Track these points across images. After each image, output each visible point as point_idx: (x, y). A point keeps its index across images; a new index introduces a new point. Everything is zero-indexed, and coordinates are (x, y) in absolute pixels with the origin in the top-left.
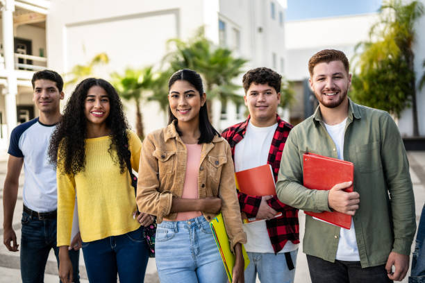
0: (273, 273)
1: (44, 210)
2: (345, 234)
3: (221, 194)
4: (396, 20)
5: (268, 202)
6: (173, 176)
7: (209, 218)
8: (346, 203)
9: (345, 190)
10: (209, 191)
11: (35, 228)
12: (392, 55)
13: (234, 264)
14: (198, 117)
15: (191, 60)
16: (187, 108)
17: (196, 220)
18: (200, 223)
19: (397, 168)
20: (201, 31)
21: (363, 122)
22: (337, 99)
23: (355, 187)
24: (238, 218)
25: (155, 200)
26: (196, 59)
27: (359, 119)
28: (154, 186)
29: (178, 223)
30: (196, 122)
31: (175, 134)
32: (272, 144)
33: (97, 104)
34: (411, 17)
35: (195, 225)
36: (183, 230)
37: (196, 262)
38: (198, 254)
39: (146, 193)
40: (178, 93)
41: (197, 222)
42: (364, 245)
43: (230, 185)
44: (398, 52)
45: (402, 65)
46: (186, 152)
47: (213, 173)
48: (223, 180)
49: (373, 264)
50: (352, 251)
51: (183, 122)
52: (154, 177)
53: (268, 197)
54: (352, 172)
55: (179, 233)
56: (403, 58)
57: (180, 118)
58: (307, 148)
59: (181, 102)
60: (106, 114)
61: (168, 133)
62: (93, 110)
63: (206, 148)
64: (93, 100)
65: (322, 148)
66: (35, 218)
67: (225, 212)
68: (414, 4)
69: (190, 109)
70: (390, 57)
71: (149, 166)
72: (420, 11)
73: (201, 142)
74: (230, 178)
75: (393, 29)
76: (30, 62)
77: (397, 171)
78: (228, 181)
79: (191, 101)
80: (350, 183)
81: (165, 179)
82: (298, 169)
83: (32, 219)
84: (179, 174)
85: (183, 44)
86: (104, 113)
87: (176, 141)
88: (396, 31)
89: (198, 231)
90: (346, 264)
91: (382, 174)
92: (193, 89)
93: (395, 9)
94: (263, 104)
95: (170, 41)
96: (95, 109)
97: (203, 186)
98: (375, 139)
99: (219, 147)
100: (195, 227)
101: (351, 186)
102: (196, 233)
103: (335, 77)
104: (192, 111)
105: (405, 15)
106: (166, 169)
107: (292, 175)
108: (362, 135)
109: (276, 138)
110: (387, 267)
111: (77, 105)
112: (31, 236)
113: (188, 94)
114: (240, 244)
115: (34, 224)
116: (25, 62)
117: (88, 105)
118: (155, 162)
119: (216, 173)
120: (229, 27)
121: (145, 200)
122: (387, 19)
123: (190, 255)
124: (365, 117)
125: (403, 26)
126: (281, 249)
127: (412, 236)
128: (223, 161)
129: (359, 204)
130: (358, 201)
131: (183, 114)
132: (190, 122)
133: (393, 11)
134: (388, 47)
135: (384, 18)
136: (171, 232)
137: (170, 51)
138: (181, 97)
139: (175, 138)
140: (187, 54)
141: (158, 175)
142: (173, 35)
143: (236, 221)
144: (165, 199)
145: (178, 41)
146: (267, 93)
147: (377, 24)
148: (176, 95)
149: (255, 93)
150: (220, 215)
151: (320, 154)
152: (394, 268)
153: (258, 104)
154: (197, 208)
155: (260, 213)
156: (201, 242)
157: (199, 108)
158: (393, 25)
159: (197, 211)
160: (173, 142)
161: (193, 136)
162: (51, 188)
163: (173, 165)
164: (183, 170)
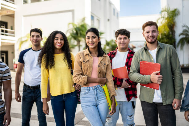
0: (127, 109)
1: (33, 85)
2: (157, 92)
3: (106, 76)
4: (168, 17)
5: (126, 80)
6: (87, 69)
7: (102, 86)
8: (157, 79)
9: (157, 74)
10: (102, 75)
11: (29, 93)
12: (166, 31)
13: (112, 104)
14: (97, 47)
15: (79, 32)
16: (93, 43)
17: (97, 86)
18: (98, 87)
19: (176, 67)
20: (84, 19)
21: (163, 49)
22: (154, 40)
23: (161, 73)
24: (113, 86)
25: (81, 78)
26: (81, 32)
27: (162, 48)
28: (81, 73)
29: (89, 87)
30: (96, 48)
31: (88, 53)
32: (127, 58)
33: (59, 41)
34: (174, 15)
35: (96, 88)
36: (91, 90)
37: (97, 103)
38: (97, 100)
39: (77, 75)
40: (89, 37)
41: (97, 87)
42: (164, 96)
43: (109, 73)
44: (169, 31)
45: (170, 36)
46: (93, 59)
47: (103, 68)
48: (107, 71)
49: (168, 103)
50: (159, 99)
51: (91, 48)
52: (80, 69)
53: (126, 79)
54: (159, 67)
55: (90, 91)
56: (171, 33)
57: (90, 47)
58: (142, 59)
59: (90, 40)
60: (63, 45)
61: (86, 52)
62: (57, 43)
63: (101, 58)
64: (57, 39)
65: (148, 59)
66: (29, 88)
67: (108, 84)
68: (175, 10)
69: (94, 43)
70: (165, 32)
71: (78, 65)
72: (178, 13)
73: (98, 56)
74: (110, 71)
75: (166, 21)
76: (6, 32)
77: (176, 68)
78: (109, 71)
79: (94, 40)
80: (159, 71)
81: (84, 70)
82: (138, 67)
83: (28, 89)
84: (90, 68)
85: (75, 25)
86: (62, 45)
87: (89, 55)
88: (167, 21)
89: (97, 91)
90: (157, 104)
91: (171, 69)
92: (95, 35)
93: (168, 12)
94: (123, 43)
95: (70, 24)
96: (58, 43)
97: (99, 73)
98: (168, 55)
99: (105, 58)
100: (96, 89)
101: (159, 73)
102: (96, 91)
103: (153, 32)
104: (95, 44)
105: (172, 15)
106: (85, 66)
107: (136, 70)
108: (163, 54)
109: (128, 56)
110: (173, 105)
111: (51, 41)
112: (26, 96)
113: (93, 37)
114: (114, 96)
115: (28, 91)
116: (4, 31)
117: (55, 41)
118: (81, 63)
119: (104, 68)
120: (95, 18)
121: (77, 78)
122: (164, 16)
123: (94, 100)
124: (164, 47)
125: (171, 19)
126: (130, 100)
127: (182, 92)
128: (107, 63)
129: (162, 80)
130: (162, 78)
131: (91, 45)
132: (94, 48)
133: (166, 13)
134: (164, 28)
135: (163, 16)
136: (87, 91)
137: (69, 28)
138: (91, 38)
139: (88, 54)
140: (77, 29)
141: (82, 69)
142: (71, 21)
143: (112, 87)
144: (85, 78)
145: (73, 24)
146: (125, 39)
147: (160, 19)
148: (89, 38)
149: (120, 39)
150: (106, 85)
151: (147, 61)
152: (175, 105)
153: (122, 43)
154: (97, 82)
155: (123, 85)
156: (98, 95)
157: (98, 43)
158: (166, 19)
159: (97, 83)
160: (88, 55)
161: (95, 54)
162: (36, 76)
163: (88, 65)
164: (91, 66)
